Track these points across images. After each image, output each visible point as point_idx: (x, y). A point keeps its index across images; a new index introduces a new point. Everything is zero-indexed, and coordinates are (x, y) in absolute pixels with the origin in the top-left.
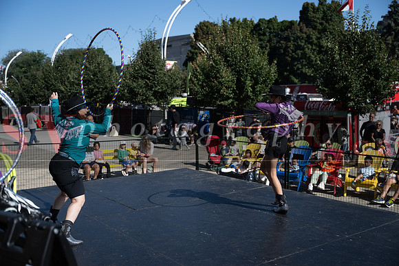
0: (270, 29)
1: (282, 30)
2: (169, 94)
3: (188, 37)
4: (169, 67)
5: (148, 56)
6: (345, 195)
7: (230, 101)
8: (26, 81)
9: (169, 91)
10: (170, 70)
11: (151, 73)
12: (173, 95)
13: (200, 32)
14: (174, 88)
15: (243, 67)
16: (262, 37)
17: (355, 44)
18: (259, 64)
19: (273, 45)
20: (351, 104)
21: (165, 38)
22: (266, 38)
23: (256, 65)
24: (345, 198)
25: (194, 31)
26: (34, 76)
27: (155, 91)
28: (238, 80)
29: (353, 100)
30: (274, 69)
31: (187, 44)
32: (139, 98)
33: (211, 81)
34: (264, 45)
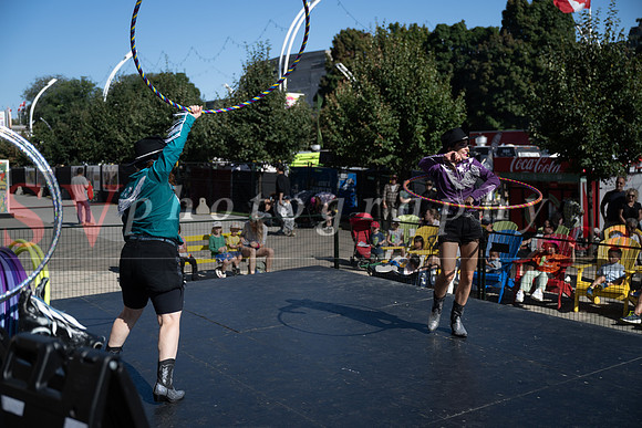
0: (455, 41)
1: (473, 43)
2: (291, 147)
3: (322, 54)
4: (291, 103)
5: (258, 85)
6: (576, 309)
7: (390, 157)
8: (63, 126)
9: (291, 142)
10: (293, 108)
11: (263, 112)
12: (297, 148)
13: (341, 47)
14: (299, 137)
15: (411, 103)
16: (441, 54)
17: (593, 64)
18: (436, 98)
19: (459, 66)
20: (587, 162)
21: (284, 57)
22: (448, 56)
23: (431, 100)
24: (577, 315)
25: (332, 45)
26: (76, 119)
27: (268, 141)
28: (403, 124)
29: (590, 156)
30: (460, 105)
31: (321, 66)
32: (244, 153)
33: (359, 125)
34: (444, 66)
